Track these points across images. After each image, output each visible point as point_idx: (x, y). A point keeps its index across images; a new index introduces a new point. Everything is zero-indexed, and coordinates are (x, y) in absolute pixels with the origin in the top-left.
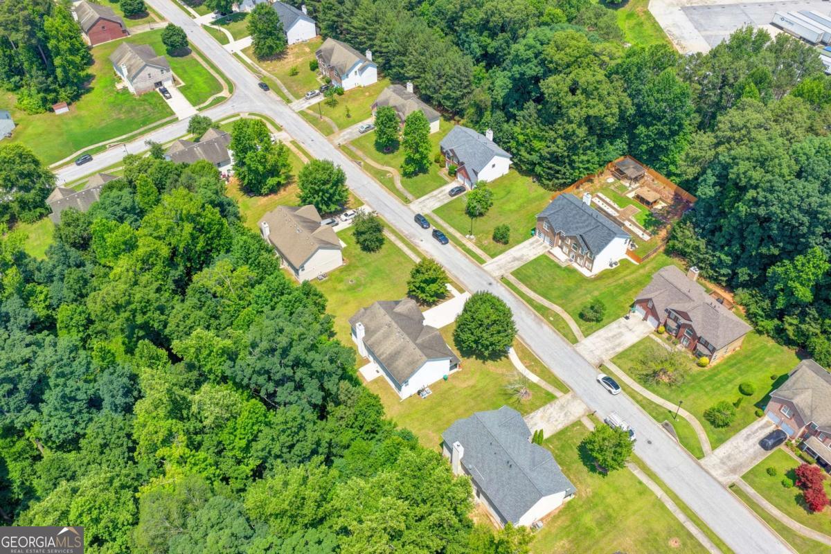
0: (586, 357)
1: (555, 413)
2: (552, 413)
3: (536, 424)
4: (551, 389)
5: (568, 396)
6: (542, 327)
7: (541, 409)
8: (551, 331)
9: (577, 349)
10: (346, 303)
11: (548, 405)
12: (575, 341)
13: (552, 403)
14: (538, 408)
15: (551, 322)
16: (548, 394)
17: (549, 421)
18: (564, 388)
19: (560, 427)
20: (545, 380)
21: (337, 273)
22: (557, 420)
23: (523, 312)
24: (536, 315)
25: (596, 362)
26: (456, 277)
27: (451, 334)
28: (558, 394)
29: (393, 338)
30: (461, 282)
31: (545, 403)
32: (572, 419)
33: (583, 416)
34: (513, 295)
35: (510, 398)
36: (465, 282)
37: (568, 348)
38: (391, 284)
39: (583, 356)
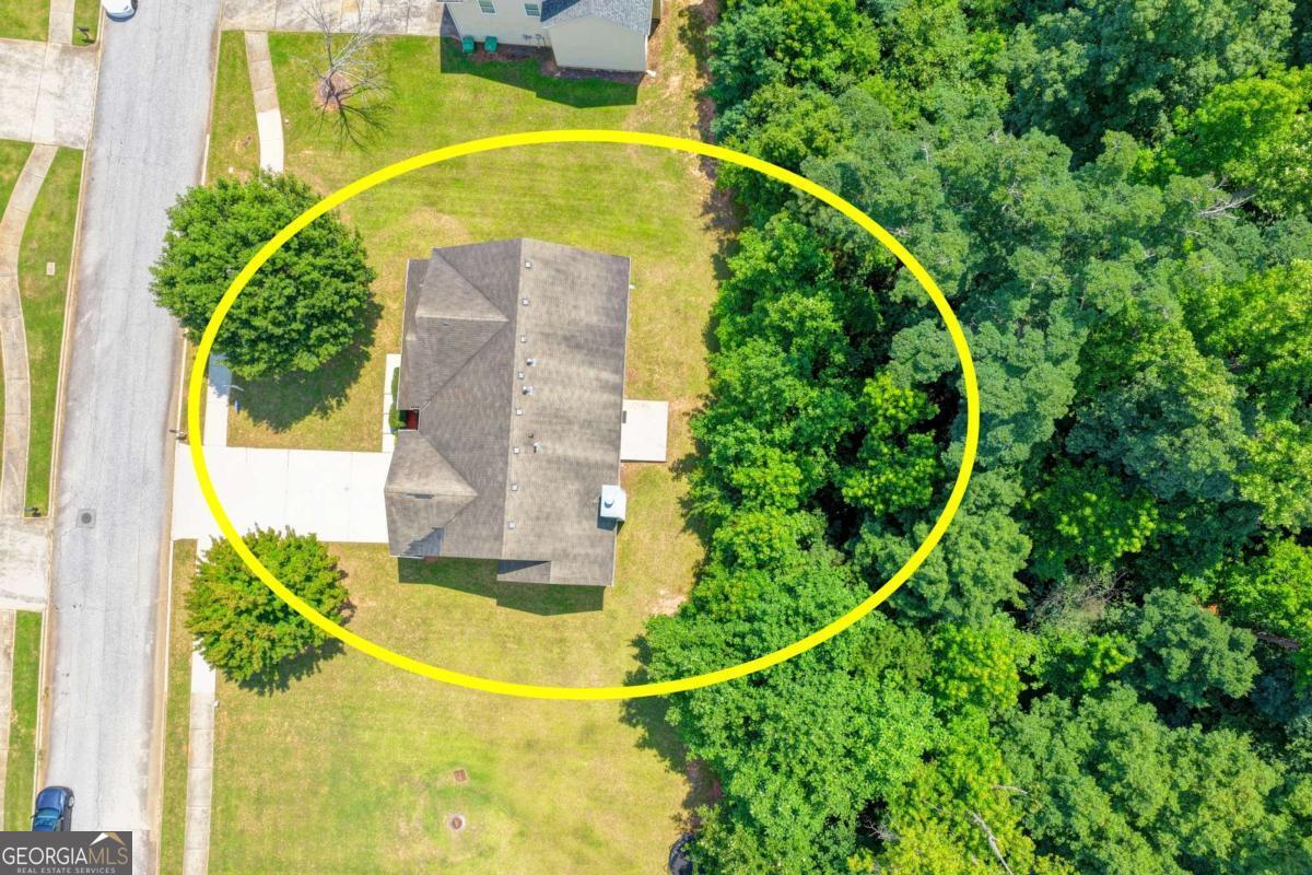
0: (87, 93)
4: (261, 68)
5: (239, 21)
6: (101, 265)
7: (334, 28)
8: (92, 235)
9: (85, 131)
10: (530, 745)
11: (309, 28)
13: (294, 30)
14: (339, 37)
15: (63, 262)
16: (279, 60)
18: (229, 49)
20: (250, 98)
23: (98, 349)
24: (78, 313)
25: (84, 65)
26: (153, 621)
27: (347, 407)
28: (258, 44)
29: (549, 395)
30: (156, 592)
31: (310, 38)
34: (65, 426)
35: (377, 106)
36: (146, 581)
37: (102, 151)
38: (354, 726)
39: (90, 102)
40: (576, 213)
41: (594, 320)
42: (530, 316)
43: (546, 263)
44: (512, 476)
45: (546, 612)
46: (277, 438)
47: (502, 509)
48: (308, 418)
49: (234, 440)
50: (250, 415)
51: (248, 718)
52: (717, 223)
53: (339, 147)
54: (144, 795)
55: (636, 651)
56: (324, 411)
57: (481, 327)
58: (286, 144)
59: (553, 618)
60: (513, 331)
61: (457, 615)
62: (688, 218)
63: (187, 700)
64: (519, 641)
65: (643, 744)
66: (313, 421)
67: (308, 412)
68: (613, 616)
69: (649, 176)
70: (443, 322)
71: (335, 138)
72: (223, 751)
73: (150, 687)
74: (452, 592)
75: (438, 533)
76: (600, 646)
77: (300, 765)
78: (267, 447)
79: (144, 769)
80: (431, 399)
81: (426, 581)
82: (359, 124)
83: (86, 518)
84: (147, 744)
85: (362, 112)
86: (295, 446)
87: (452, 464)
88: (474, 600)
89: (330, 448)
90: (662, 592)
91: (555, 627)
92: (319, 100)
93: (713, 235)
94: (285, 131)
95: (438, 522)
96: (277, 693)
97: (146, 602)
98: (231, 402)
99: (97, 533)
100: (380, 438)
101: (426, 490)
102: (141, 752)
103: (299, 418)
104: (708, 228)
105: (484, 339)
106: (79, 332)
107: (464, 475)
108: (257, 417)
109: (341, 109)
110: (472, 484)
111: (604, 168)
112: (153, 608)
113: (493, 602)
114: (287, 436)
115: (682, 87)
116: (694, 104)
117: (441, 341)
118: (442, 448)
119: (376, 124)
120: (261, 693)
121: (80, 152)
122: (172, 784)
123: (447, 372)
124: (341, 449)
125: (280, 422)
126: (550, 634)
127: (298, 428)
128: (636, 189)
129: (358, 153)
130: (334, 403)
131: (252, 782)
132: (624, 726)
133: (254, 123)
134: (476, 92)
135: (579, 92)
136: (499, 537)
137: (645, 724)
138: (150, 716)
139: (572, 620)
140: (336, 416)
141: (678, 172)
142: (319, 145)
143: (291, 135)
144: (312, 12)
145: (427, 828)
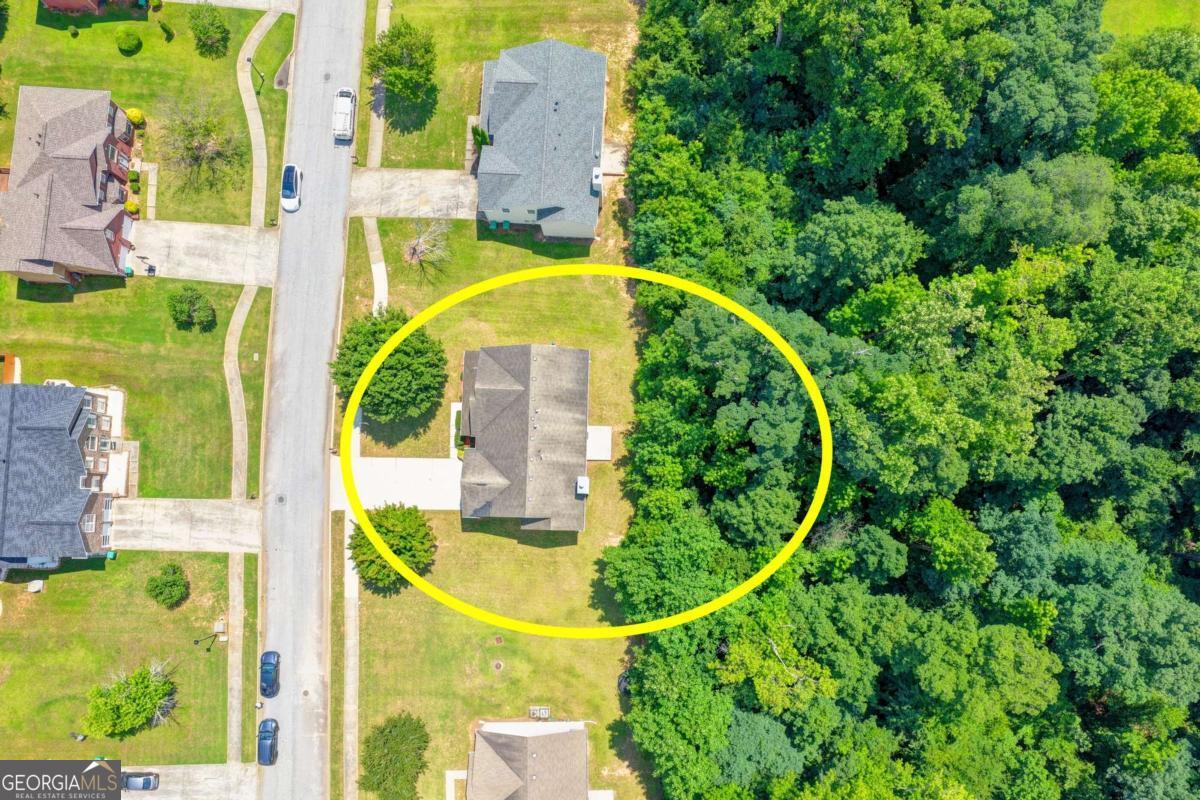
0: (273, 255)
1: (402, 199)
2: (408, 200)
3: (444, 198)
4: (373, 239)
5: (360, 212)
6: (284, 354)
7: (415, 215)
8: (279, 337)
9: (273, 277)
11: (401, 215)
12: (262, 293)
13: (391, 216)
14: (418, 220)
15: (263, 353)
16: (383, 233)
17: (421, 192)
18: (355, 229)
19: (415, 173)
20: (367, 256)
21: (507, 709)
22: (412, 185)
23: (284, 402)
24: (272, 382)
25: (271, 239)
26: (321, 557)
28: (371, 225)
30: (322, 540)
31: (401, 221)
32: (388, 175)
33: (371, 170)
34: (267, 447)
35: (442, 260)
36: (316, 535)
37: (283, 288)
38: (438, 614)
39: (276, 260)
40: (556, 320)
41: (570, 386)
42: (536, 386)
43: (544, 357)
44: (530, 473)
45: (545, 546)
46: (389, 452)
47: (524, 491)
48: (407, 440)
49: (364, 453)
50: (374, 438)
51: (378, 611)
52: (637, 323)
53: (420, 284)
54: (320, 655)
55: (596, 567)
56: (416, 435)
57: (509, 393)
58: (389, 282)
59: (548, 550)
60: (528, 395)
61: (496, 549)
62: (620, 321)
63: (342, 602)
64: (531, 563)
65: (601, 619)
66: (410, 441)
67: (407, 436)
68: (583, 548)
69: (597, 298)
70: (490, 390)
71: (417, 279)
72: (364, 629)
73: (321, 594)
74: (492, 537)
75: (489, 505)
76: (576, 565)
77: (408, 636)
78: (383, 456)
79: (320, 641)
80: (482, 430)
81: (477, 531)
82: (431, 271)
83: (281, 499)
84: (321, 627)
85: (432, 263)
86: (400, 455)
87: (496, 467)
88: (504, 541)
89: (420, 457)
90: (611, 534)
91: (551, 555)
92: (407, 257)
93: (635, 330)
94: (388, 275)
95: (489, 498)
96: (394, 596)
97: (317, 546)
98: (362, 431)
99: (288, 507)
100: (448, 450)
101: (483, 481)
102: (317, 631)
103: (401, 440)
104: (632, 327)
105: (511, 399)
106: (273, 393)
107: (503, 472)
108: (377, 439)
109: (421, 262)
110: (507, 478)
111: (571, 293)
112: (321, 549)
113: (515, 541)
114: (395, 450)
115: (615, 245)
116: (622, 256)
117: (488, 401)
118: (490, 458)
119: (441, 271)
120: (385, 597)
121: (270, 289)
122: (335, 649)
123: (492, 417)
124: (427, 457)
125: (391, 442)
126: (548, 559)
127: (401, 445)
128: (590, 305)
129: (431, 287)
130: (422, 431)
131: (381, 646)
132: (591, 610)
133: (370, 271)
134: (498, 251)
135: (557, 250)
136: (523, 506)
137: (603, 609)
138: (322, 611)
139: (560, 550)
140: (423, 438)
141: (614, 295)
142: (408, 283)
143: (392, 277)
144: (402, 206)
145: (481, 670)
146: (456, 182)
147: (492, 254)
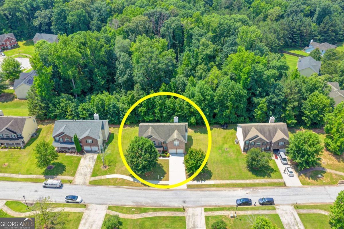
0: (97, 206)
1: (87, 171)
2: (87, 169)
3: (89, 161)
4: (98, 178)
5: (87, 182)
6: (133, 202)
7: (93, 168)
8: (127, 204)
9: (105, 206)
11: (92, 171)
12: (110, 208)
13: (91, 174)
14: (95, 167)
15: (133, 208)
16: (97, 175)
17: (86, 166)
18: (92, 183)
19: (79, 168)
20: (103, 179)
21: (238, 148)
22: (83, 169)
23: (150, 202)
24: (143, 206)
25: (90, 207)
26: (202, 191)
28: (93, 179)
30: (197, 191)
31: (94, 171)
32: (77, 174)
33: (74, 179)
34: (166, 207)
35: (109, 161)
36: (195, 192)
37: (109, 203)
38: (215, 162)
39: (99, 205)
46: (167, 174)
49: (168, 180)
51: (217, 176)
52: (134, 127)
53: (115, 166)
54: (234, 190)
56: (162, 167)
59: (193, 140)
63: (216, 184)
64: (197, 144)
66: (164, 168)
68: (192, 135)
69: (126, 132)
71: (113, 167)
72: (222, 179)
73: (215, 191)
76: (197, 136)
77: (223, 168)
78: (169, 175)
79: (230, 191)
82: (111, 164)
83: (184, 202)
84: (225, 190)
85: (109, 163)
86: (168, 171)
87: (172, 134)
89: (169, 166)
91: (195, 140)
92: (106, 169)
96: (212, 172)
97: (199, 192)
98: (161, 180)
99: (187, 200)
100: (167, 160)
102: (227, 191)
106: (147, 205)
107: (173, 132)
108: (163, 177)
109: (108, 166)
111: (124, 136)
112: (200, 191)
115: (112, 129)
118: (170, 136)
119: (112, 161)
120: (212, 174)
121: (109, 206)
122: (231, 186)
124: (169, 165)
125: (164, 173)
127: (165, 170)
128: (127, 134)
129: (117, 164)
130: (161, 165)
131: (227, 174)
133: (108, 179)
135: (111, 138)
138: (220, 190)
140: (163, 165)
141: (126, 130)
142: (114, 169)
143: (112, 173)
144: (89, 170)
145: (228, 153)
146: (85, 158)
147: (109, 151)
